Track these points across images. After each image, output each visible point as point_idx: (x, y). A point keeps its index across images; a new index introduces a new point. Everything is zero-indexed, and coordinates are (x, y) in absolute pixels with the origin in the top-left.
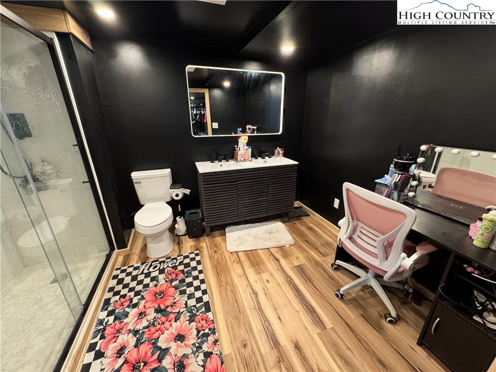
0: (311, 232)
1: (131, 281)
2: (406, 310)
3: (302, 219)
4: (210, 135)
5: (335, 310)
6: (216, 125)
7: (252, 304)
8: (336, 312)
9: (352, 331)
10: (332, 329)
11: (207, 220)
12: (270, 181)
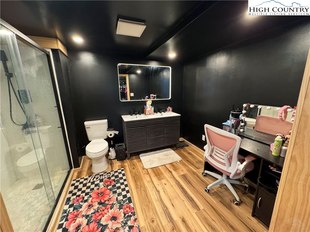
0: (190, 155)
1: (83, 187)
2: (245, 197)
3: (185, 148)
4: (129, 100)
5: (205, 199)
6: (132, 95)
7: (156, 198)
8: (206, 200)
9: (215, 210)
10: (204, 209)
11: (129, 149)
12: (165, 125)
